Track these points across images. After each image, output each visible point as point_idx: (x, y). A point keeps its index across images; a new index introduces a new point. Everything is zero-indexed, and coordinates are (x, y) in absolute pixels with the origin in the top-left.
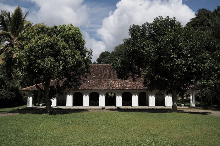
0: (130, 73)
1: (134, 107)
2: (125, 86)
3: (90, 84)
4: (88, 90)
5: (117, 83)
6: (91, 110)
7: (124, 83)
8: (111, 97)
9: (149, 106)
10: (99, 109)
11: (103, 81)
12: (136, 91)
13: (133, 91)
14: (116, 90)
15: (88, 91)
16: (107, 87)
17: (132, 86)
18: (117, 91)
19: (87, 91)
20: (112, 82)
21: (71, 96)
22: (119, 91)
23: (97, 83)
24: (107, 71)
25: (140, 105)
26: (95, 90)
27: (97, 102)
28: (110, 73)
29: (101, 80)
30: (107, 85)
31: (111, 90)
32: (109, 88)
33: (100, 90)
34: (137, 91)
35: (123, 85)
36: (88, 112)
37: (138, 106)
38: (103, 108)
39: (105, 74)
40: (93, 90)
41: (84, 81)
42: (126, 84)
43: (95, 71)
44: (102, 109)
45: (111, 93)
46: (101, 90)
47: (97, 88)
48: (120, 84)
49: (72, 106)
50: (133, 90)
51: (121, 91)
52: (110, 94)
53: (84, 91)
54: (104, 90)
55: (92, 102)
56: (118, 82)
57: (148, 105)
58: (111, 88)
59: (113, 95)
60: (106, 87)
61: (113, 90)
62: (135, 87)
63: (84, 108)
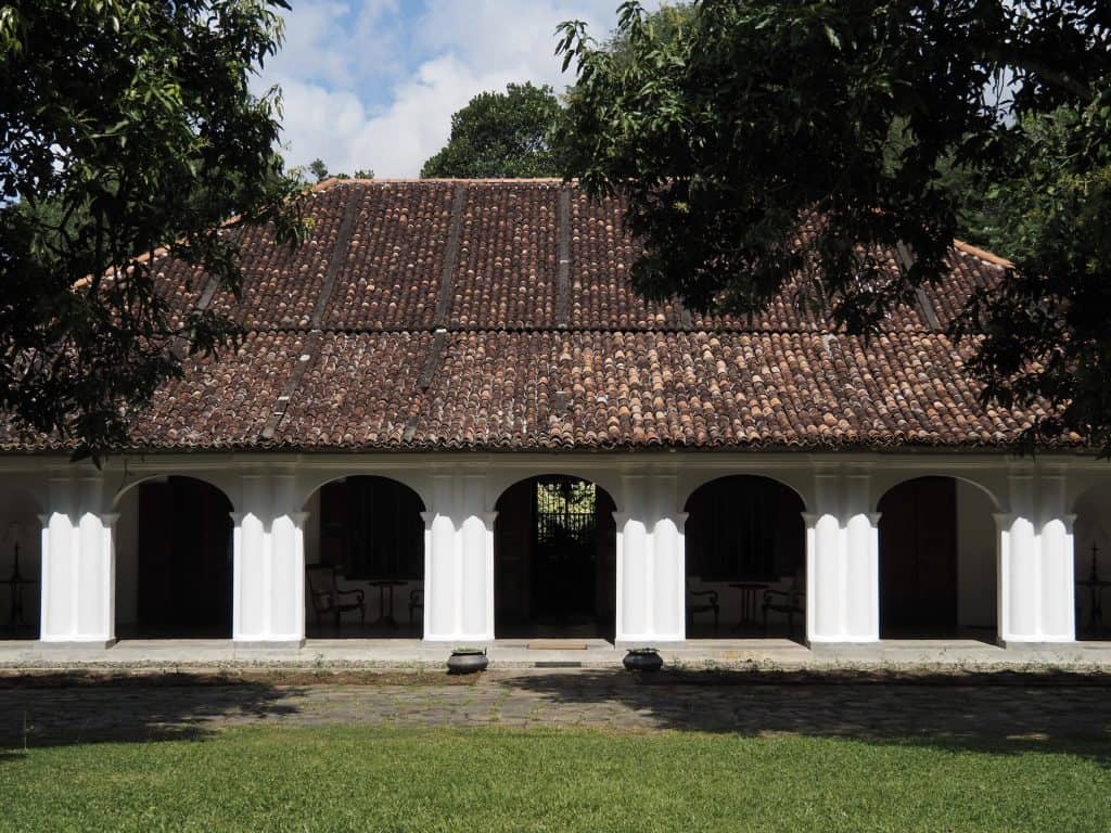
0: (810, 226)
1: (824, 648)
2: (725, 411)
3: (322, 390)
4: (288, 449)
5: (635, 379)
6: (318, 693)
7: (709, 372)
8: (559, 532)
9: (1006, 634)
10: (419, 678)
11: (474, 349)
12: (853, 461)
13: (818, 462)
14: (623, 447)
15: (294, 463)
16: (509, 422)
17: (808, 403)
18: (626, 463)
19: (279, 462)
20: (568, 364)
21: (90, 520)
22: (659, 462)
23: (395, 375)
24: (517, 249)
25: (895, 623)
26: (369, 449)
27: (401, 591)
28: (550, 271)
29: (444, 343)
30: (518, 395)
31: (562, 449)
32: (542, 422)
33: (428, 450)
34: (868, 463)
35: (706, 395)
36: (272, 718)
37: (872, 635)
38: (465, 667)
39: (498, 274)
40: (345, 450)
41: (209, 334)
42: (739, 379)
43: (381, 249)
44: (455, 670)
45: (565, 485)
46: (442, 449)
47: (399, 433)
48: (669, 388)
49: (107, 633)
50: (819, 446)
51: (675, 462)
52: (548, 501)
53: (244, 462)
54: (482, 449)
55: (342, 583)
56: (644, 365)
57: (988, 631)
58: (560, 427)
59: (584, 509)
60: (506, 417)
61: (581, 449)
62: (839, 413)
63: (245, 656)
